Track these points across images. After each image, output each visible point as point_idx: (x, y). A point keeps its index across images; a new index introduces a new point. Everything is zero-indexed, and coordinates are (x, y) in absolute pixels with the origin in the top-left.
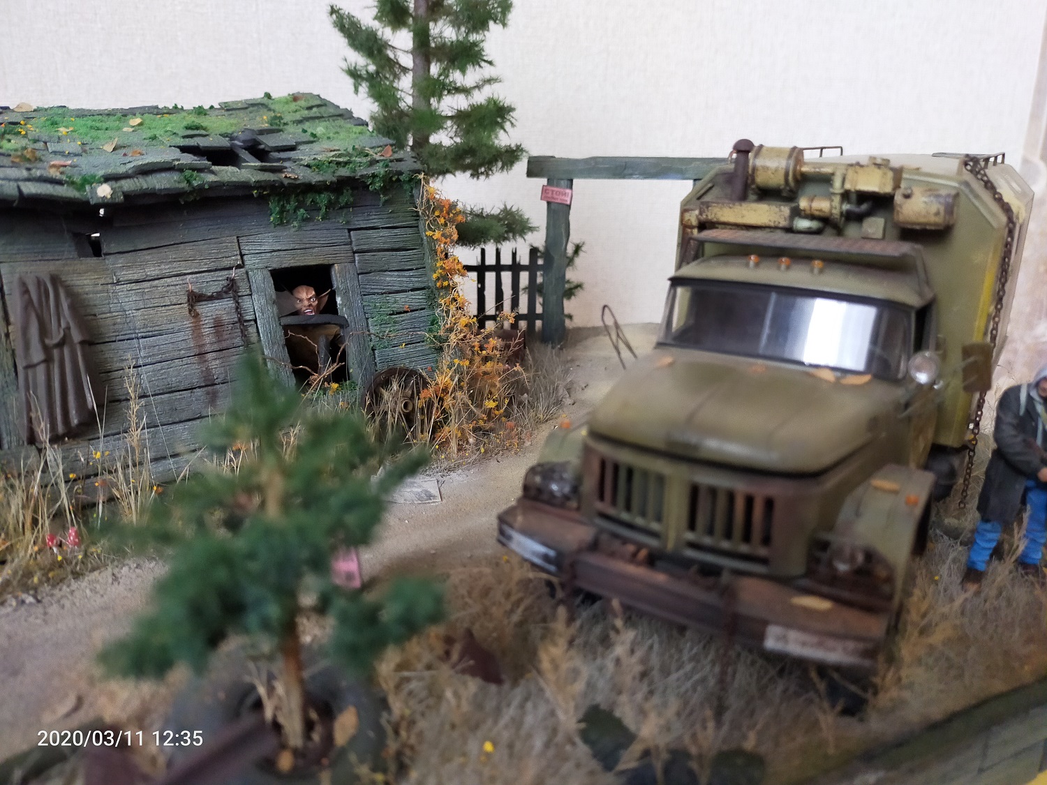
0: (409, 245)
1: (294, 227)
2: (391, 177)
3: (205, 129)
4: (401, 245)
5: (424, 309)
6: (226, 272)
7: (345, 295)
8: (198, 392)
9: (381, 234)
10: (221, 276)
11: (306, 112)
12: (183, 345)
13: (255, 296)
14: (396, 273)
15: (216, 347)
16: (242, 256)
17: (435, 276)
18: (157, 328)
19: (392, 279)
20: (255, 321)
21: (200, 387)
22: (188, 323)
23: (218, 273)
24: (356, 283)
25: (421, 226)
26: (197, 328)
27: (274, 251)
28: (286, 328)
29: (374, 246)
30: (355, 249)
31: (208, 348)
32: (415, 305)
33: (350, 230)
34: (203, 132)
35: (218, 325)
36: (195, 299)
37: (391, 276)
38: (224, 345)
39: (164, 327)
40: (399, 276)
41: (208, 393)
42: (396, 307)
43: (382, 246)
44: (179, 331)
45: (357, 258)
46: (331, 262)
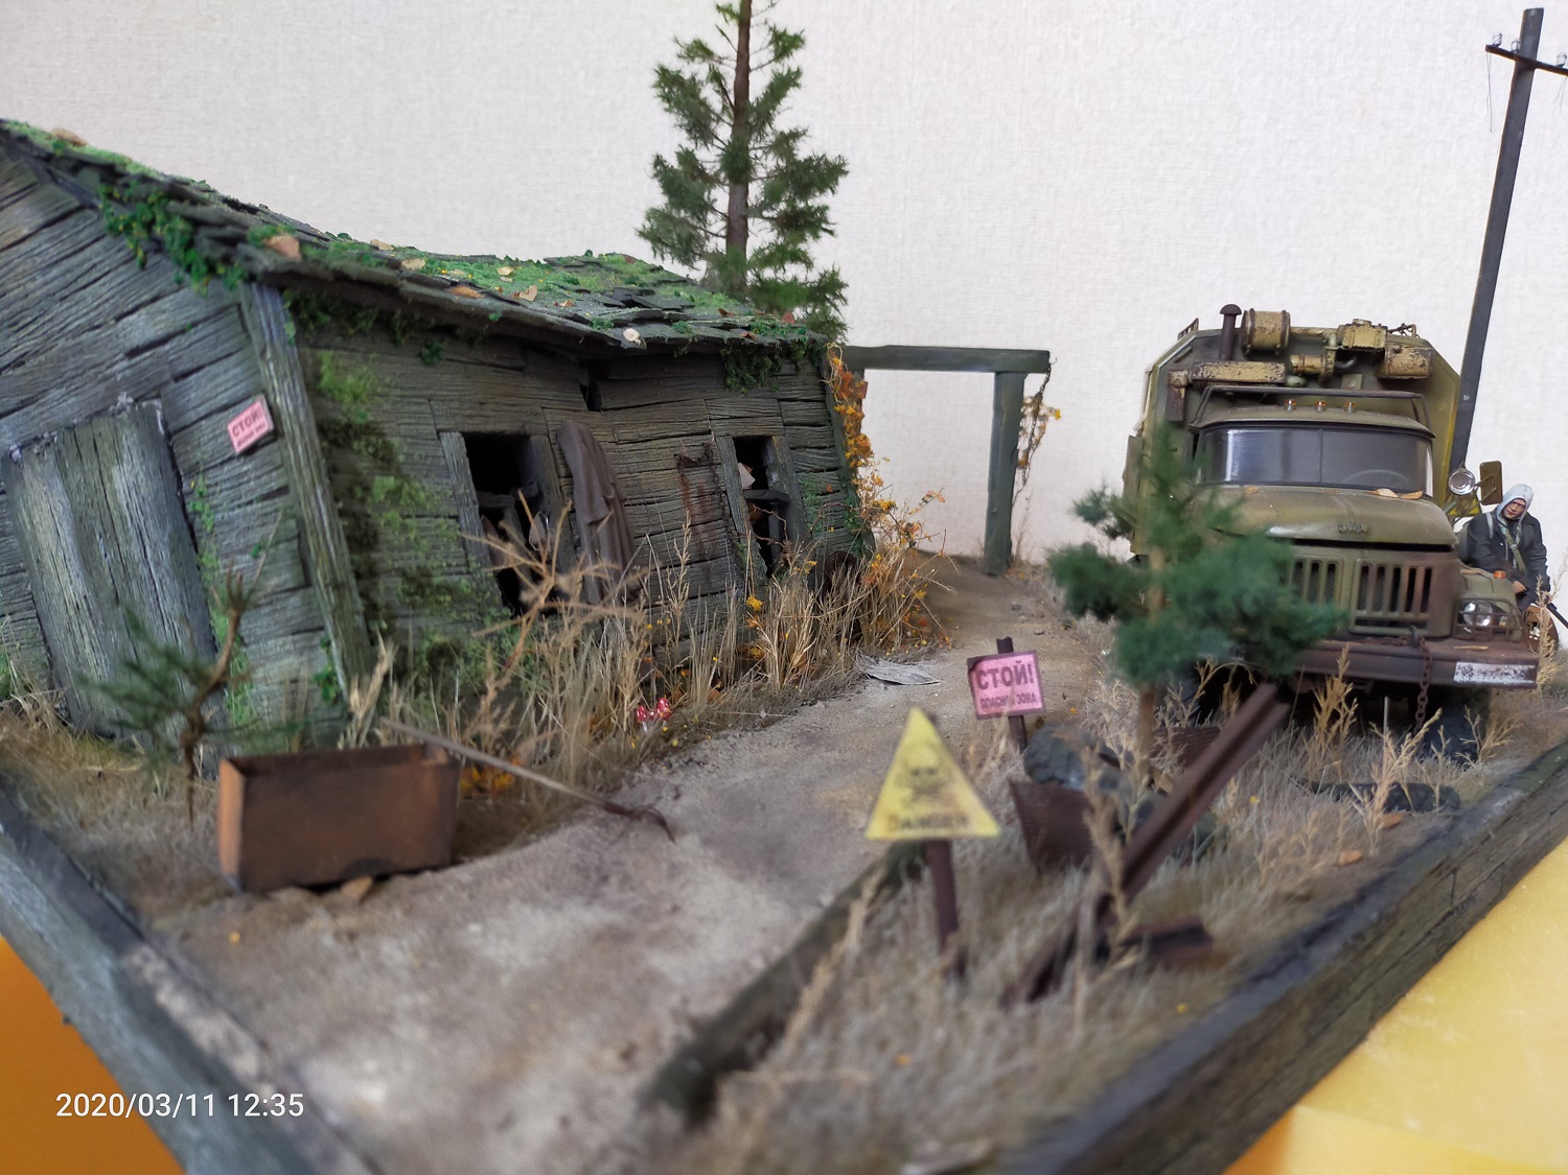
0: (823, 420)
1: (743, 392)
4: (815, 420)
5: (840, 491)
7: (783, 472)
9: (800, 407)
10: (698, 441)
13: (724, 466)
14: (815, 451)
15: (703, 519)
16: (710, 420)
18: (658, 494)
19: (814, 457)
20: (726, 493)
22: (679, 491)
23: (695, 438)
24: (790, 457)
25: (830, 400)
26: (687, 496)
27: (732, 418)
28: (749, 502)
29: (796, 420)
30: (785, 421)
32: (834, 486)
33: (779, 400)
35: (701, 495)
36: (685, 463)
37: (812, 453)
38: (709, 516)
40: (817, 454)
41: (703, 569)
42: (821, 487)
43: (801, 420)
44: (675, 498)
45: (787, 432)
46: (769, 434)
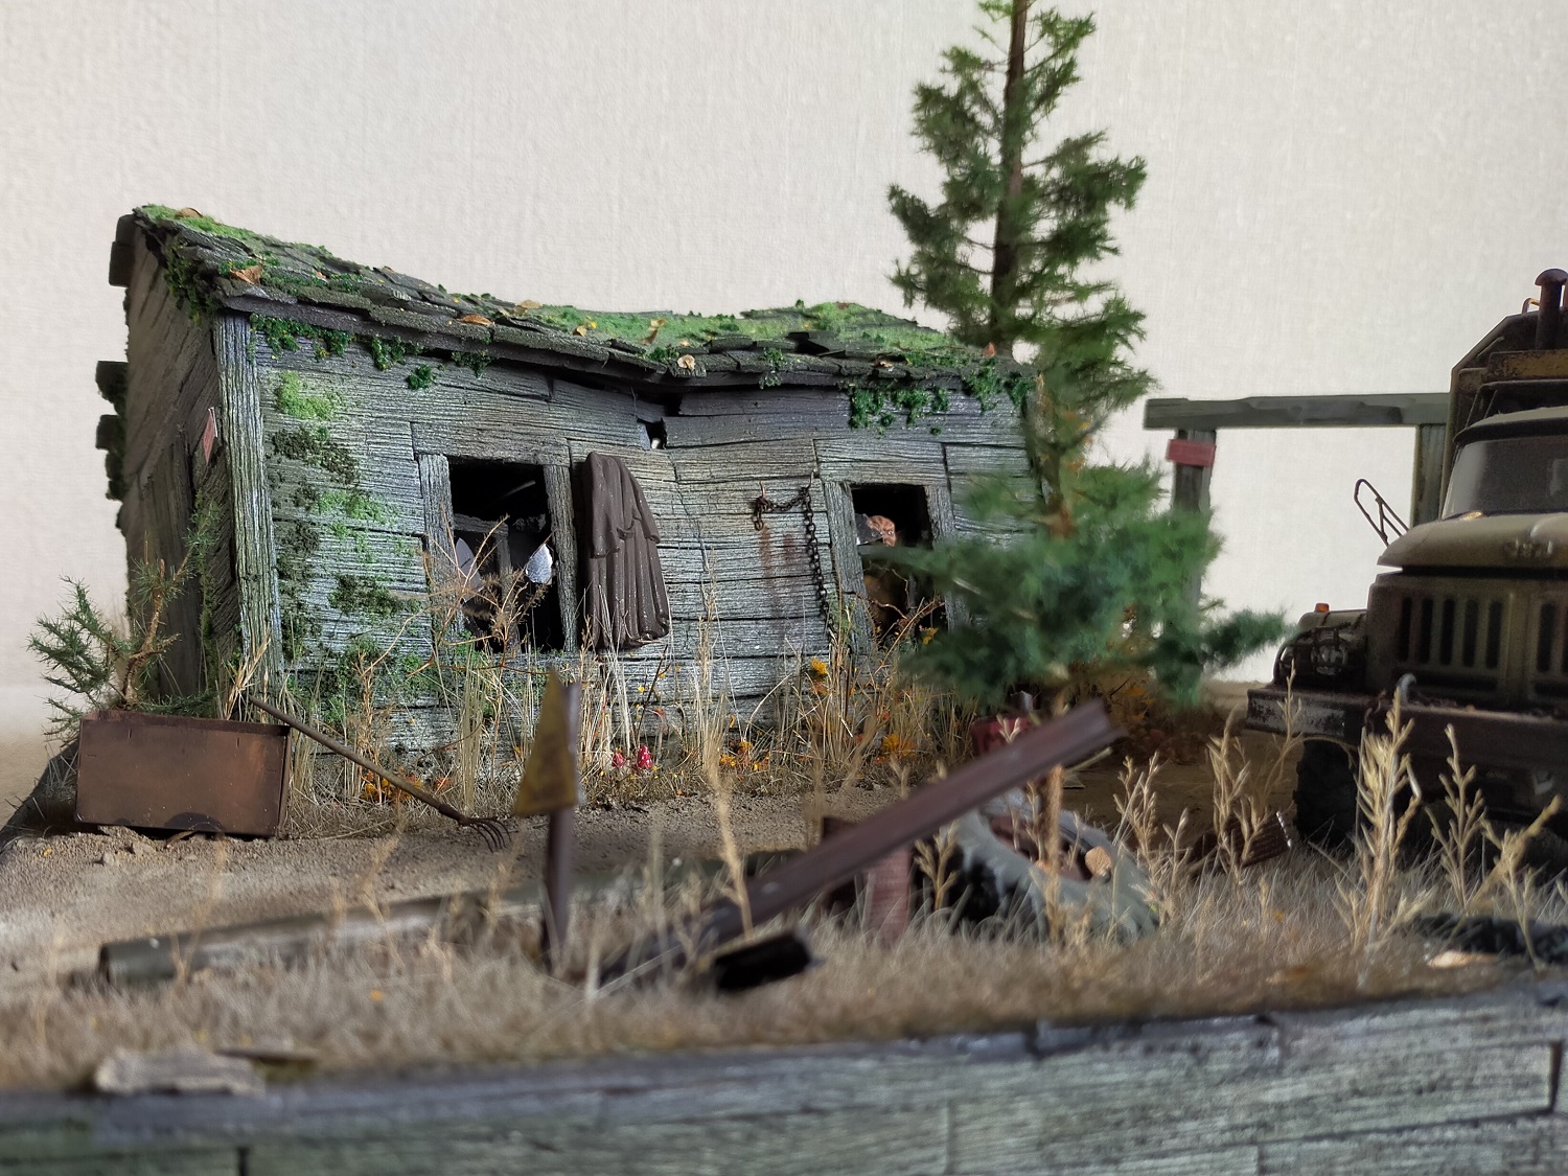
6: (800, 481)
8: (764, 624)
9: (982, 454)
10: (795, 485)
12: (750, 564)
13: (832, 513)
15: (784, 572)
16: (818, 463)
18: (722, 540)
20: (830, 545)
21: (766, 619)
22: (754, 538)
23: (790, 481)
26: (764, 546)
27: (857, 461)
29: (972, 468)
30: (950, 469)
31: (776, 572)
33: (944, 444)
35: (788, 544)
38: (794, 570)
39: (730, 539)
41: (775, 627)
43: (980, 469)
44: (746, 546)
45: (952, 481)
46: (922, 482)
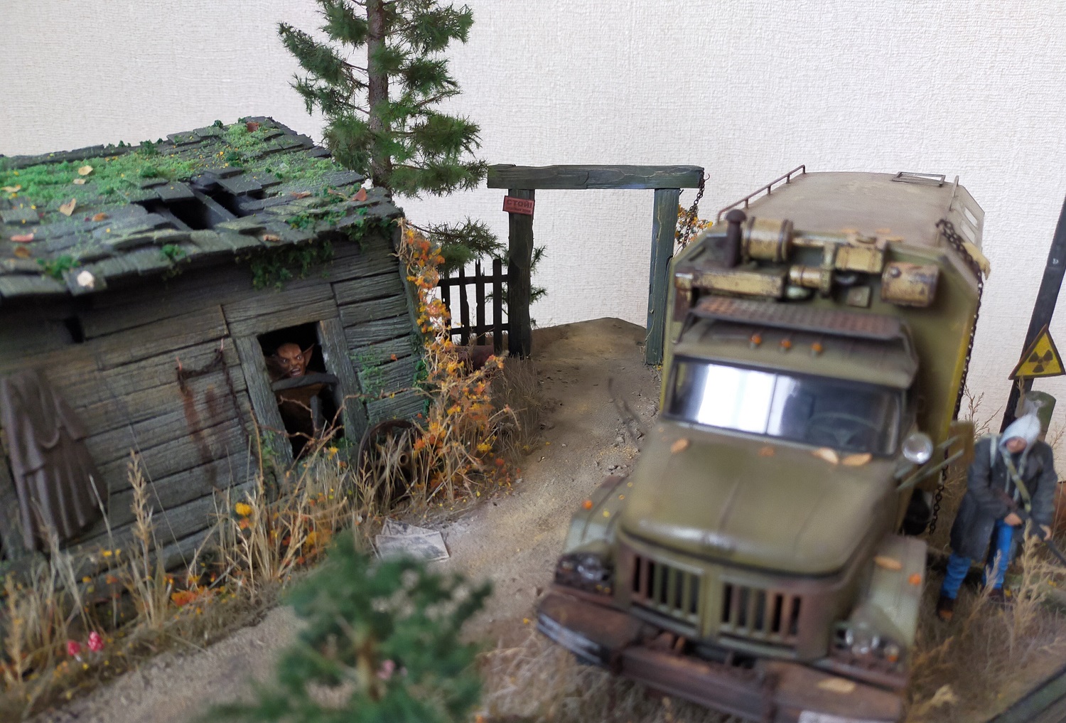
0: (391, 291)
1: (278, 287)
2: (370, 225)
3: (162, 174)
4: (383, 292)
5: (410, 355)
6: (212, 344)
7: (333, 352)
8: (197, 471)
9: (363, 284)
10: (209, 348)
11: (265, 145)
12: (177, 425)
13: (245, 365)
14: (380, 322)
15: (209, 423)
16: (228, 324)
17: (419, 321)
18: (150, 411)
19: (377, 328)
20: (247, 390)
21: (199, 466)
22: (180, 402)
23: (206, 346)
24: (342, 337)
25: (401, 271)
26: (189, 405)
27: (259, 316)
28: (278, 393)
29: (357, 297)
30: (339, 302)
31: (202, 424)
32: (402, 352)
33: (332, 284)
34: (163, 180)
35: (210, 399)
36: (185, 376)
37: (376, 326)
38: (218, 419)
39: (156, 409)
40: (383, 325)
41: (207, 471)
42: (384, 357)
43: (364, 296)
44: (172, 411)
45: (342, 312)
46: (316, 319)
